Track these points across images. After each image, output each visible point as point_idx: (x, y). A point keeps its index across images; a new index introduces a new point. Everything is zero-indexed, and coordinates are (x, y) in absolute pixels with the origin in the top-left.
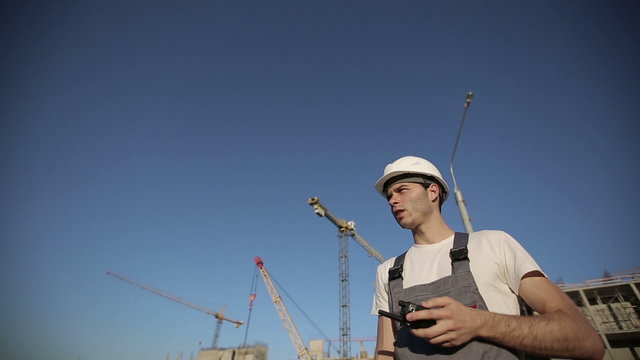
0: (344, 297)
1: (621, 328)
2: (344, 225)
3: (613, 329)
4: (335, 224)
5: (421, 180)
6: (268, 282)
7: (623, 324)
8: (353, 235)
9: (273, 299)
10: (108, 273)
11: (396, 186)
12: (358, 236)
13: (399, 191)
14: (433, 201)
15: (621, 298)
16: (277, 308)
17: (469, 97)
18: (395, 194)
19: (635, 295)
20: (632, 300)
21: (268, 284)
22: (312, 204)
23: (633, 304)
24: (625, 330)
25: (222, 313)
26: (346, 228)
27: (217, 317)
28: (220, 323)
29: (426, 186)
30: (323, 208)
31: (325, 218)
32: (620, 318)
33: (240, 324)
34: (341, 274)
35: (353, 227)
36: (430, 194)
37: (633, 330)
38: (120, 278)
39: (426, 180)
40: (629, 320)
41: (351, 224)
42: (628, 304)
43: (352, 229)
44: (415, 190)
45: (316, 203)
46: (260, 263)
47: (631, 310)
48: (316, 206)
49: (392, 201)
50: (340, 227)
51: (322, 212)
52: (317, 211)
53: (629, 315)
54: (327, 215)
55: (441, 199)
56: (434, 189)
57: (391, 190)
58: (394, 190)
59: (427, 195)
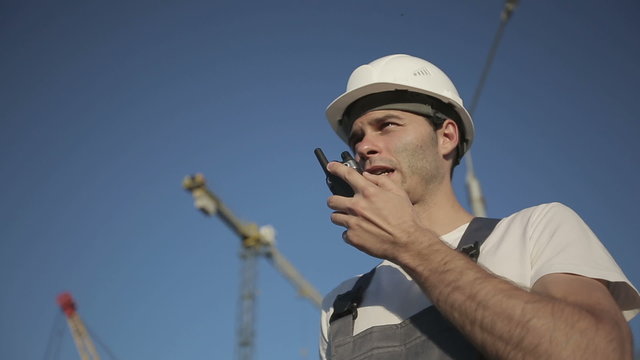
2: (253, 234)
4: (236, 231)
5: (427, 109)
8: (269, 256)
11: (378, 114)
12: (280, 258)
13: (381, 125)
14: (446, 157)
18: (370, 133)
22: (191, 189)
26: (257, 240)
29: (436, 124)
35: (269, 238)
36: (441, 140)
39: (438, 110)
41: (267, 233)
43: (267, 244)
44: (412, 128)
45: (200, 186)
46: (69, 307)
48: (198, 193)
49: (364, 147)
50: (244, 237)
51: (210, 206)
52: (199, 203)
54: (220, 214)
55: (456, 156)
56: (451, 130)
57: (363, 122)
58: (370, 124)
59: (437, 143)
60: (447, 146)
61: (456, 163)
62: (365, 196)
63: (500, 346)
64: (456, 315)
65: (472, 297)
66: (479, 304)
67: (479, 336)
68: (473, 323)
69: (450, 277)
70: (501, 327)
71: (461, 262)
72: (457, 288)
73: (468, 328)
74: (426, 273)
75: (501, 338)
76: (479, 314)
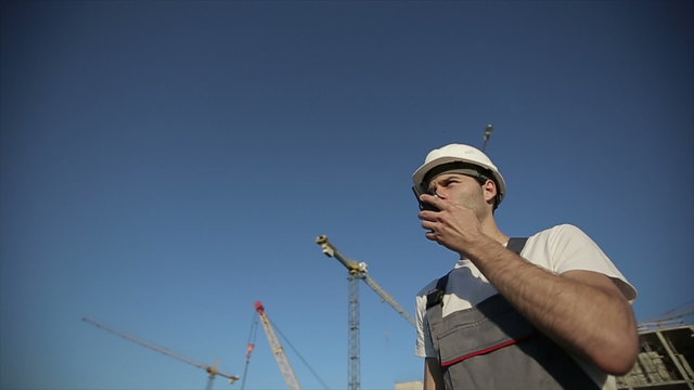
0: (354, 347)
1: (649, 381)
2: (355, 267)
3: (641, 382)
4: (345, 265)
6: (268, 330)
7: (651, 377)
8: (364, 278)
9: (274, 350)
10: (84, 320)
11: (444, 177)
12: (370, 280)
13: (446, 184)
14: (488, 202)
15: (648, 348)
16: (278, 359)
17: (488, 129)
18: (440, 188)
19: (661, 345)
20: (659, 349)
21: (269, 332)
22: (320, 243)
23: (660, 354)
24: (654, 383)
25: (216, 367)
26: (357, 270)
27: (209, 371)
28: (212, 378)
29: (482, 182)
30: (332, 248)
31: (334, 258)
32: (648, 370)
33: (234, 379)
34: (350, 322)
35: (364, 268)
36: (485, 192)
37: (662, 383)
38: (98, 326)
40: (657, 372)
41: (363, 266)
42: (655, 354)
43: (364, 272)
45: (324, 242)
46: (260, 309)
47: (659, 361)
48: (324, 246)
50: (351, 269)
51: (331, 253)
52: (325, 251)
53: (656, 366)
54: (336, 256)
55: (496, 202)
56: (491, 186)
57: (434, 182)
58: (440, 183)
59: (482, 193)
60: (490, 196)
61: (495, 207)
62: (449, 211)
63: (538, 310)
64: (506, 289)
65: (517, 277)
66: (522, 281)
67: (521, 303)
68: (517, 294)
69: (501, 264)
70: (538, 297)
71: (509, 255)
72: (506, 271)
73: (514, 297)
74: (485, 261)
75: (538, 305)
76: (522, 289)
